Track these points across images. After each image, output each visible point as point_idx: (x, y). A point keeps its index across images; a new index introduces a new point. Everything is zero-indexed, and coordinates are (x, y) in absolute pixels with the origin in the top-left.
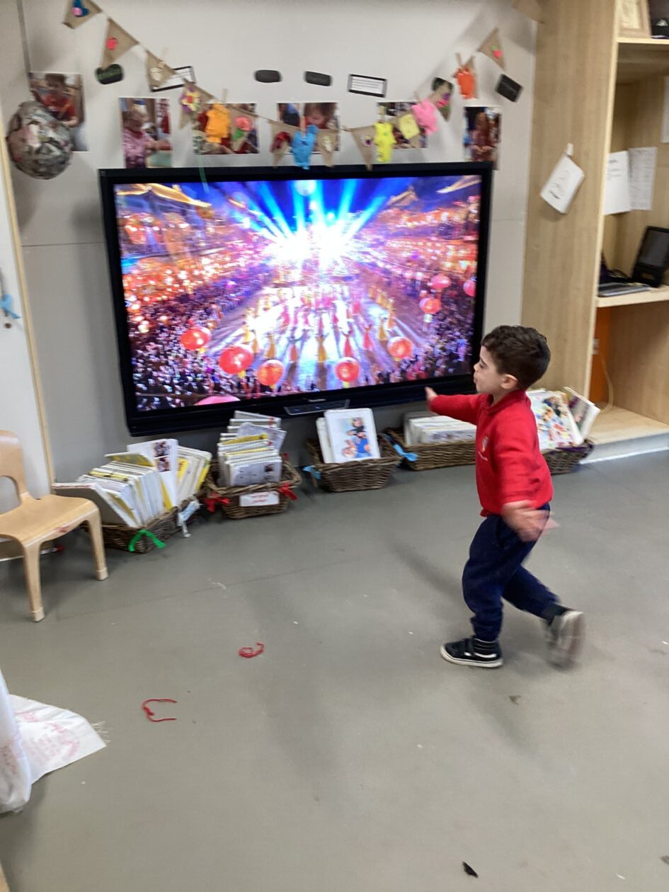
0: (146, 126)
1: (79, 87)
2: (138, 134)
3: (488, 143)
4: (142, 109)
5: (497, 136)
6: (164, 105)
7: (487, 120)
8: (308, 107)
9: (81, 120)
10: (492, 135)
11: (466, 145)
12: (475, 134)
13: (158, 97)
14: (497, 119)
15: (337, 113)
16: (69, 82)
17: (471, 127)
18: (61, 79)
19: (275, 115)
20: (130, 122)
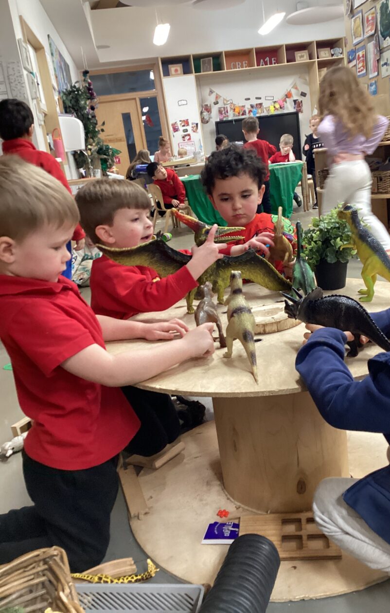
0: (223, 112)
1: (210, 106)
2: (222, 114)
3: (300, 107)
4: (222, 109)
5: (302, 105)
6: (227, 107)
7: (299, 102)
8: (257, 105)
9: (211, 112)
10: (301, 105)
11: (294, 108)
12: (296, 105)
13: (225, 106)
14: (301, 102)
15: (263, 105)
16: (209, 105)
17: (295, 104)
18: (207, 105)
19: (250, 107)
20: (220, 112)
